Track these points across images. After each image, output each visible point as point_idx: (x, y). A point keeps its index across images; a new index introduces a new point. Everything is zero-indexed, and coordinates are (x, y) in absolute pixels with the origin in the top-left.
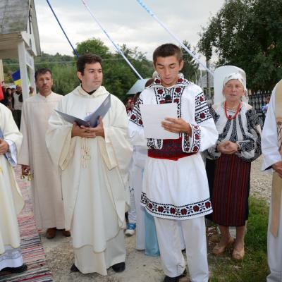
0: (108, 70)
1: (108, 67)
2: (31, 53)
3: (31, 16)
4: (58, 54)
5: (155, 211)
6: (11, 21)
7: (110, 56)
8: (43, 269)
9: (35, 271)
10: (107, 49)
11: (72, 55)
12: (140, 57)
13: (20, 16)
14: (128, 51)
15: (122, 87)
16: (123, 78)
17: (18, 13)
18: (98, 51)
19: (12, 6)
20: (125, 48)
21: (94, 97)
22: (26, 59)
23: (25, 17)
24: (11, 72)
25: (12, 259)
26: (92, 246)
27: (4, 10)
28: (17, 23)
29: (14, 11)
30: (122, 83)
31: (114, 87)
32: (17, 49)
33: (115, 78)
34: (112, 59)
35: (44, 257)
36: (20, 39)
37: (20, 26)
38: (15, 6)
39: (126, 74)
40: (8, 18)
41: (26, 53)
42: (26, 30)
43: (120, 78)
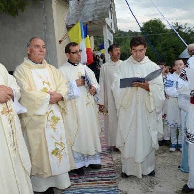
0: (165, 41)
1: (164, 39)
2: (111, 31)
3: (112, 7)
4: (130, 30)
5: (191, 140)
6: (99, 12)
7: (166, 31)
8: (111, 169)
9: (105, 170)
10: (164, 26)
11: (140, 31)
12: (189, 31)
13: (105, 8)
14: (180, 27)
15: (175, 53)
16: (176, 46)
17: (103, 7)
18: (158, 28)
19: (99, 2)
20: (177, 25)
21: (141, 63)
22: (108, 36)
23: (108, 9)
24: (99, 44)
25: (96, 159)
26: (134, 158)
27: (94, 5)
28: (102, 13)
29: (101, 5)
30: (175, 50)
31: (169, 53)
32: (103, 29)
33: (170, 47)
34: (168, 33)
35: (112, 162)
36: (105, 23)
37: (105, 15)
38: (101, 2)
39: (178, 44)
40: (97, 10)
41: (108, 32)
42: (108, 17)
43: (173, 47)
